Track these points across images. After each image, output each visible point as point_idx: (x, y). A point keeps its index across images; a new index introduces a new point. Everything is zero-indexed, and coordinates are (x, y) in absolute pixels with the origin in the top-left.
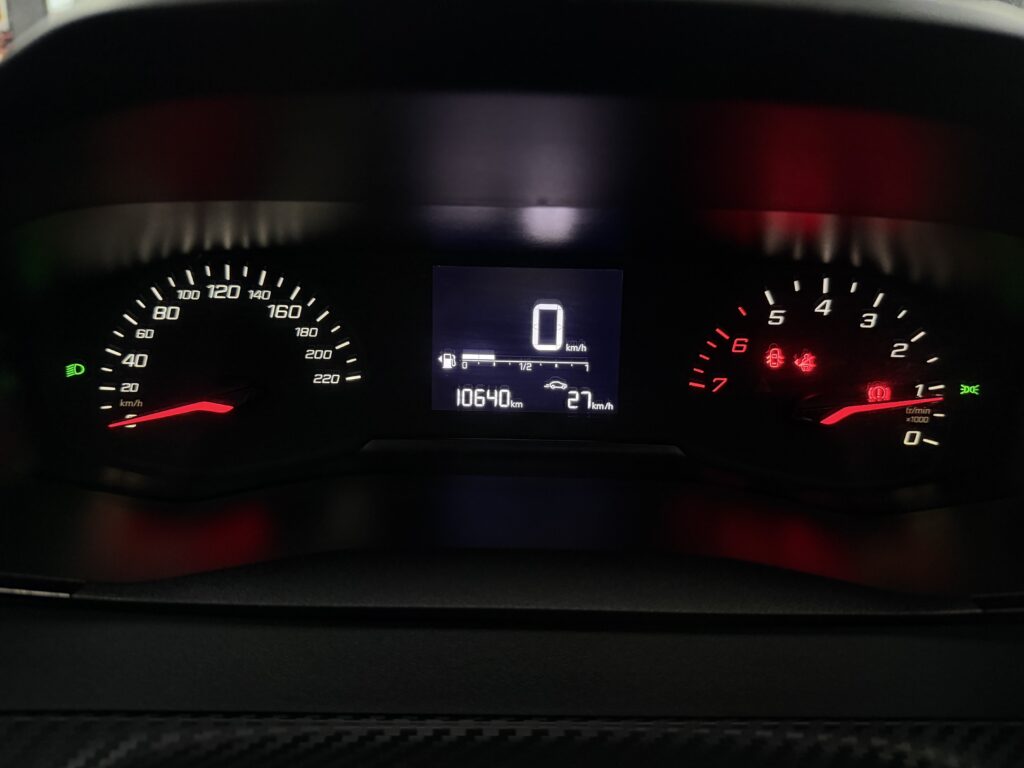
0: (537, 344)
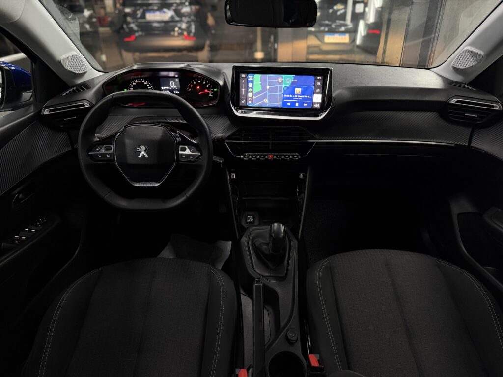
0: (171, 86)
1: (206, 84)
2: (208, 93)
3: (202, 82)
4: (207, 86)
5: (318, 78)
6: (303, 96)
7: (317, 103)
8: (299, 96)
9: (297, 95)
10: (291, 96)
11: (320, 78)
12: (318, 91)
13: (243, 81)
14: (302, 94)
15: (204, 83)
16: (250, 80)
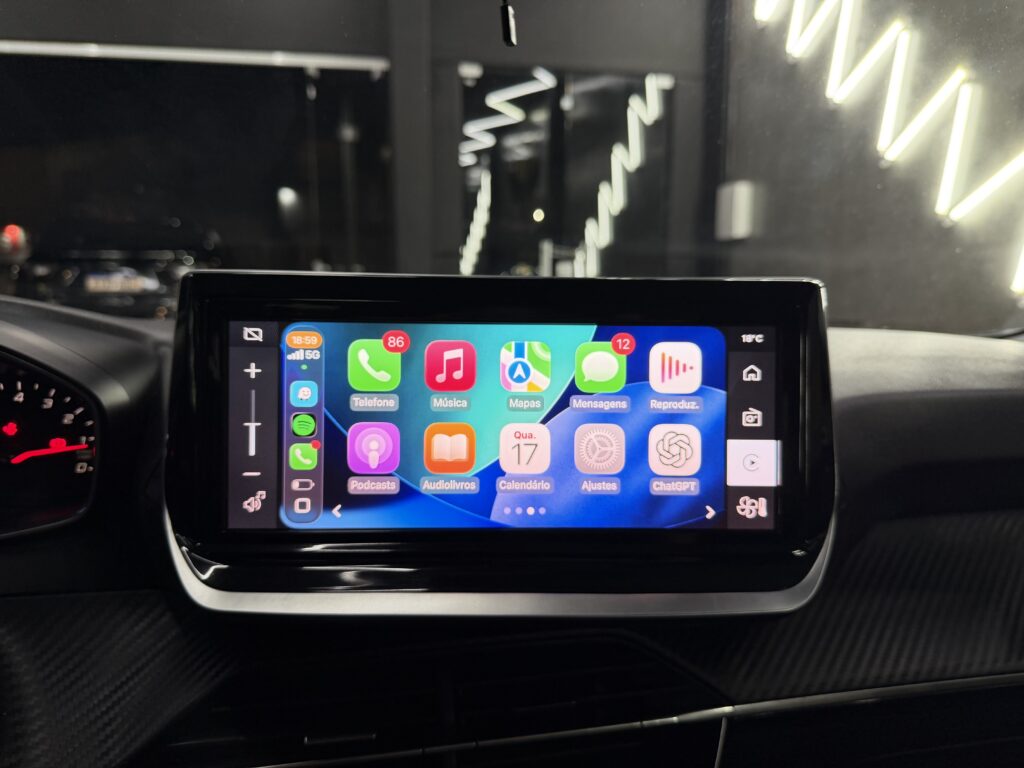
1: (60, 408)
2: (71, 458)
3: (33, 399)
4: (68, 419)
5: (747, 338)
7: (755, 492)
11: (759, 338)
12: (752, 417)
13: (253, 371)
15: (49, 403)
16: (299, 363)
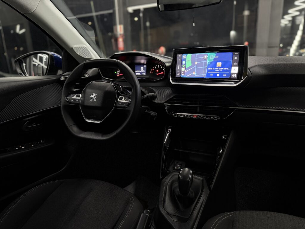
4: (163, 70)
5: (236, 54)
6: (223, 69)
7: (235, 74)
8: (220, 69)
9: (219, 68)
10: (213, 69)
12: (235, 64)
13: (179, 60)
14: (222, 67)
15: (161, 68)
16: (183, 59)
